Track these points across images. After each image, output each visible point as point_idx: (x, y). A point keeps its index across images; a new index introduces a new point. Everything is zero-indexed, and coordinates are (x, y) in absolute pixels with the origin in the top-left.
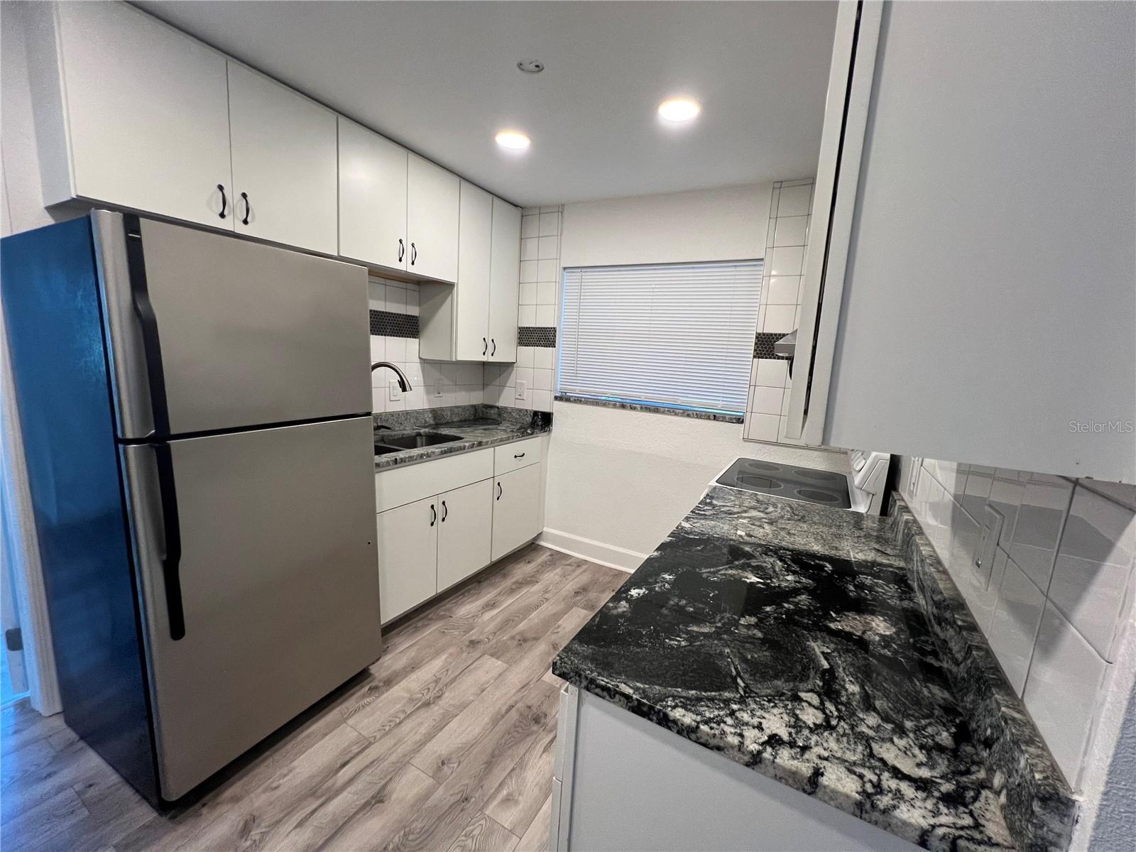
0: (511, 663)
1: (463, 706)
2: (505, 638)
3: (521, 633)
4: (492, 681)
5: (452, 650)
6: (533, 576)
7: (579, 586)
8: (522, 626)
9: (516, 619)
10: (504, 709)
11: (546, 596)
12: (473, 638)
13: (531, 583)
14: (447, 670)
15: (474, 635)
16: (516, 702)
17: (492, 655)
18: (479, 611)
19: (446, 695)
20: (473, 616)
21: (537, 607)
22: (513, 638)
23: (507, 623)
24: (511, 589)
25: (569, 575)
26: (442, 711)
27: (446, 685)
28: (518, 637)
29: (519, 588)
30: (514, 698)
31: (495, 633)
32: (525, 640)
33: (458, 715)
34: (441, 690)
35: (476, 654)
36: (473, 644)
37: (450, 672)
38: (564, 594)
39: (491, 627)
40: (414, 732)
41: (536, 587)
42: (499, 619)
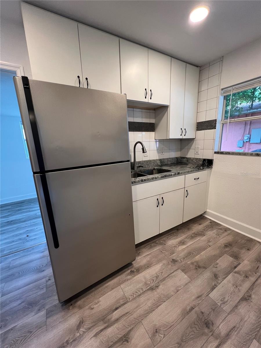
0: (192, 279)
1: (168, 297)
2: (189, 263)
3: (197, 262)
4: (182, 287)
5: (165, 262)
6: (202, 232)
7: (226, 242)
8: (197, 258)
9: (195, 253)
10: (188, 308)
11: (210, 244)
12: (174, 258)
13: (201, 235)
15: (174, 256)
16: (195, 306)
17: (183, 271)
18: (177, 244)
19: (161, 287)
20: (175, 247)
21: (205, 249)
22: (192, 263)
23: (190, 254)
24: (192, 236)
25: (221, 235)
26: (158, 296)
27: (161, 281)
28: (195, 264)
29: (196, 236)
30: (194, 303)
31: (184, 258)
32: (199, 267)
33: (165, 301)
34: (158, 282)
35: (175, 268)
36: (174, 261)
37: (163, 274)
38: (219, 245)
39: (182, 254)
40: (145, 304)
41: (204, 238)
42: (186, 251)
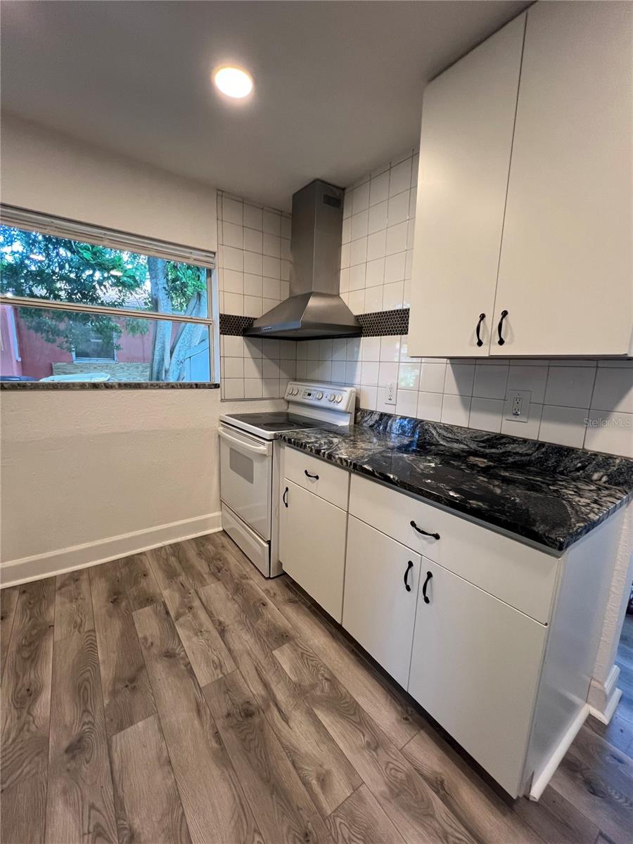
0: (153, 710)
2: (106, 702)
3: (116, 680)
4: (164, 744)
7: (105, 595)
8: (106, 673)
9: (88, 675)
10: (214, 745)
11: (87, 627)
12: (65, 744)
13: (45, 634)
14: (92, 807)
15: (57, 742)
16: (214, 726)
17: (121, 727)
18: (19, 718)
20: (21, 730)
21: (92, 646)
22: (114, 693)
23: (83, 691)
24: (25, 659)
25: (79, 594)
27: (117, 818)
28: (120, 686)
29: (37, 648)
30: (207, 727)
31: (86, 711)
32: (132, 680)
33: (183, 814)
34: (119, 830)
35: (101, 751)
36: (76, 748)
37: (99, 804)
